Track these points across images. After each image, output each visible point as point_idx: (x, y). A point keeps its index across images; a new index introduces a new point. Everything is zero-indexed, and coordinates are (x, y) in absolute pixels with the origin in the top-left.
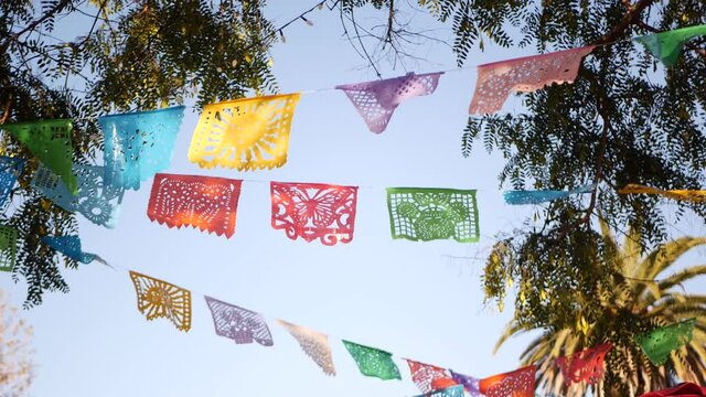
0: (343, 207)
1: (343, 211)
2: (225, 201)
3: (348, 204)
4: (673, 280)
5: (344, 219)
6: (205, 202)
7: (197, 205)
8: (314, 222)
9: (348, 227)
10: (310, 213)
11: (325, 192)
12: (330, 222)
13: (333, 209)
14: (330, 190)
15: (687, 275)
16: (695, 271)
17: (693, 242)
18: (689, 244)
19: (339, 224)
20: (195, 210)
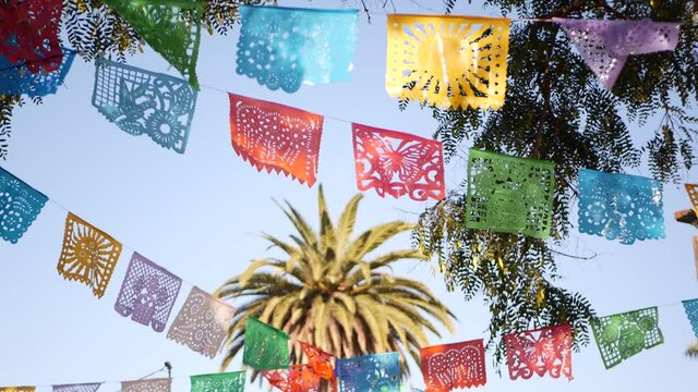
0: (428, 164)
1: (429, 169)
2: (305, 141)
3: (435, 161)
4: (381, 261)
5: (432, 175)
6: (285, 139)
7: (278, 144)
8: (400, 176)
9: (438, 183)
10: (396, 168)
11: (408, 144)
12: (418, 177)
13: (420, 165)
14: (415, 142)
15: (393, 258)
16: (403, 254)
17: (403, 227)
18: (399, 228)
19: (427, 180)
20: (277, 149)
